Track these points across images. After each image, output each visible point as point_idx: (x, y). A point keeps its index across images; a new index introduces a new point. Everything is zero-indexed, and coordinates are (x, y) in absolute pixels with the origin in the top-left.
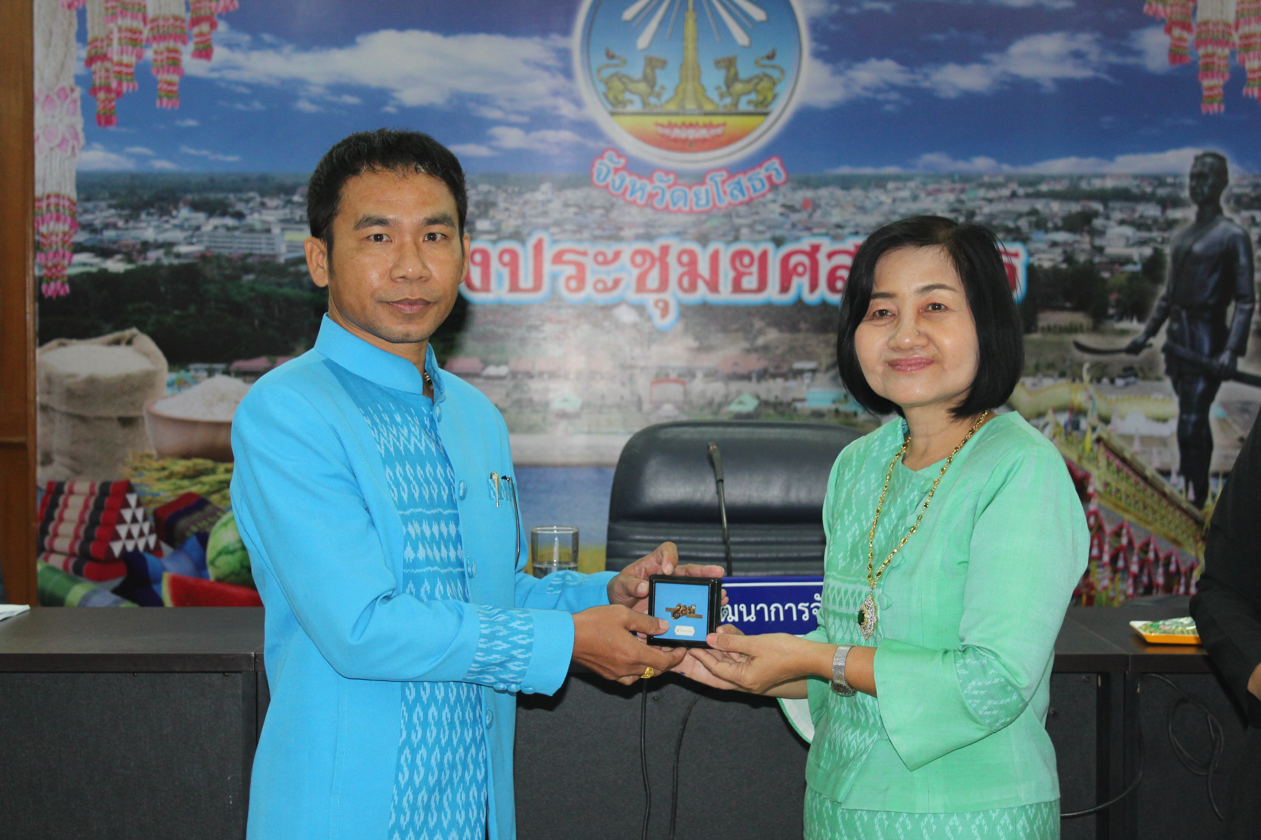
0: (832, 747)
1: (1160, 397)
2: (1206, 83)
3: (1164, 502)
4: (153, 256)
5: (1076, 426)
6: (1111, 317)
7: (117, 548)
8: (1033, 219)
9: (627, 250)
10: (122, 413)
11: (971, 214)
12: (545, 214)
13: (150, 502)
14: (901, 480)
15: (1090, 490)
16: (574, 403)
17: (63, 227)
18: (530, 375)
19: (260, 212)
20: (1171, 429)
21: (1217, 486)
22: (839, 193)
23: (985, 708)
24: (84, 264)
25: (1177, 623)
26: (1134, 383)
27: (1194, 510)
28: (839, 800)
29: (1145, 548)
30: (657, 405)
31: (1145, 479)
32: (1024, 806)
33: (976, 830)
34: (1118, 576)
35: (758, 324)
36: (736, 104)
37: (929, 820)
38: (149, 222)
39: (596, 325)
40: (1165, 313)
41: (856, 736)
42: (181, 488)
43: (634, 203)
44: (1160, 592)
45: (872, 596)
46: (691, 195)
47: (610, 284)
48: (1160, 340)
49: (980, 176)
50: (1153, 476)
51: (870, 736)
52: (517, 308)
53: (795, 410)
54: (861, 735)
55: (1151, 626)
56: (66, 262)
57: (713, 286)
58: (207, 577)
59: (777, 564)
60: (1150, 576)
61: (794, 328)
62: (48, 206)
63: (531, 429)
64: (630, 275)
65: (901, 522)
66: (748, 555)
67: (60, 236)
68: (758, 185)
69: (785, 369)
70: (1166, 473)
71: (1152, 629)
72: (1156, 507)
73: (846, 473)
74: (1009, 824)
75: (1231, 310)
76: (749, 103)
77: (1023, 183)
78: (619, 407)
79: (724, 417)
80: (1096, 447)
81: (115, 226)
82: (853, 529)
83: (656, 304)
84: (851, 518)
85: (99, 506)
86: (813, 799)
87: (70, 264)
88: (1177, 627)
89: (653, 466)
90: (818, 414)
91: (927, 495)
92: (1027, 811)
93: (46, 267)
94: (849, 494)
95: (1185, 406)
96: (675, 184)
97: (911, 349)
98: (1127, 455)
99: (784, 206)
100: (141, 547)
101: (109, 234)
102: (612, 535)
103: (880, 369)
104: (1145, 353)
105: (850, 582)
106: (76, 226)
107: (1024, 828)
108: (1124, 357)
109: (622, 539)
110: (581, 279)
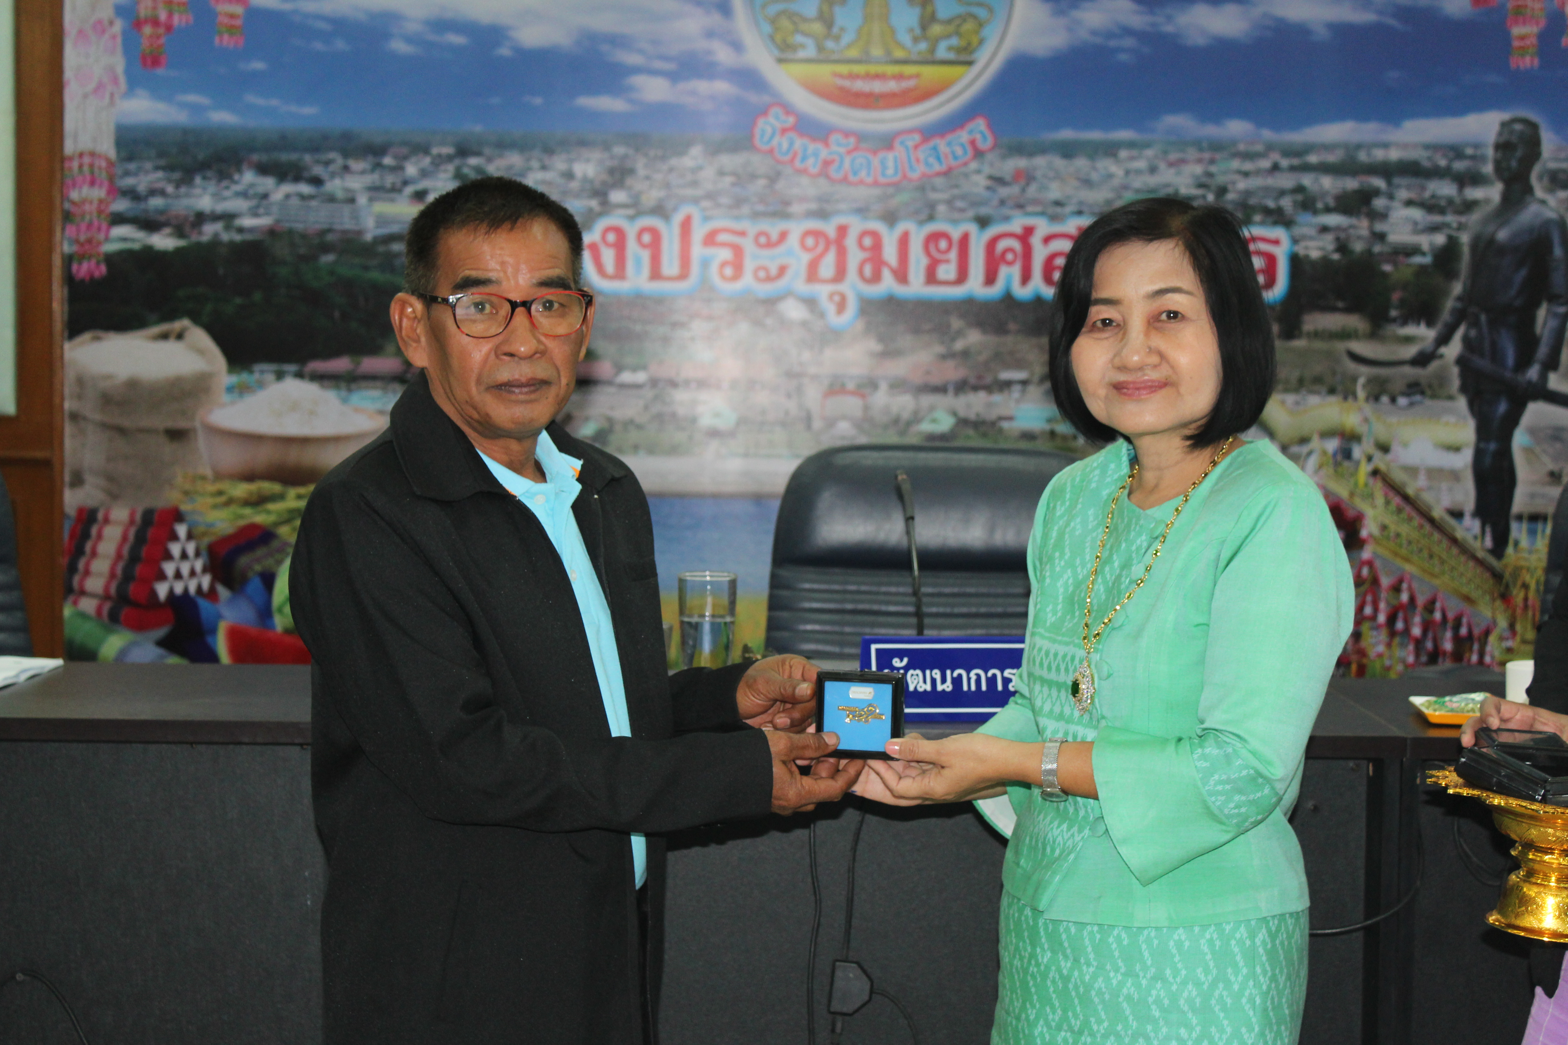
0: (1033, 843)
1: (1452, 419)
2: (1517, 31)
3: (1455, 551)
4: (210, 230)
5: (1347, 454)
6: (1394, 320)
7: (162, 590)
8: (1299, 197)
9: (796, 229)
10: (170, 424)
11: (1222, 191)
12: (695, 184)
13: (204, 534)
14: (1126, 520)
15: (1364, 533)
16: (727, 419)
17: (98, 193)
18: (673, 384)
19: (342, 178)
20: (1464, 460)
21: (1520, 531)
22: (1059, 162)
23: (1232, 805)
24: (124, 239)
25: (1466, 699)
26: (1421, 403)
27: (1492, 560)
28: (1041, 909)
29: (1430, 607)
30: (831, 423)
31: (1432, 521)
32: (1265, 918)
33: (1206, 945)
34: (1397, 640)
35: (956, 323)
36: (932, 50)
37: (1149, 933)
38: (204, 189)
39: (758, 323)
40: (1460, 316)
41: (1062, 831)
42: (241, 517)
43: (804, 172)
44: (1447, 660)
45: (1088, 661)
46: (876, 161)
47: (774, 271)
48: (1453, 350)
49: (1234, 142)
50: (1442, 519)
51: (1080, 831)
52: (660, 300)
53: (1001, 431)
54: (1069, 829)
55: (1435, 702)
56: (101, 236)
57: (901, 276)
58: (272, 627)
59: (978, 621)
60: (1435, 641)
61: (1000, 329)
62: (81, 166)
63: (674, 450)
64: (800, 261)
65: (1124, 573)
66: (941, 610)
67: (96, 203)
68: (959, 151)
69: (988, 380)
70: (1458, 515)
71: (1437, 706)
72: (1444, 555)
73: (1058, 507)
74: (1246, 938)
75: (1542, 313)
76: (950, 48)
77: (1288, 152)
78: (784, 424)
79: (912, 439)
80: (1371, 481)
81: (162, 193)
82: (1065, 577)
83: (831, 296)
84: (1062, 563)
85: (140, 538)
86: (1010, 906)
87: (107, 239)
88: (1467, 705)
89: (826, 498)
90: (1028, 436)
91: (1158, 541)
92: (1268, 922)
93: (77, 241)
94: (1061, 535)
95: (1482, 432)
96: (856, 149)
97: (1141, 369)
98: (1410, 491)
99: (991, 178)
100: (192, 589)
101: (156, 202)
102: (775, 583)
103: (1102, 392)
104: (1434, 365)
105: (1060, 643)
106: (115, 191)
107: (1264, 942)
108: (1408, 370)
109: (788, 587)
110: (738, 265)
